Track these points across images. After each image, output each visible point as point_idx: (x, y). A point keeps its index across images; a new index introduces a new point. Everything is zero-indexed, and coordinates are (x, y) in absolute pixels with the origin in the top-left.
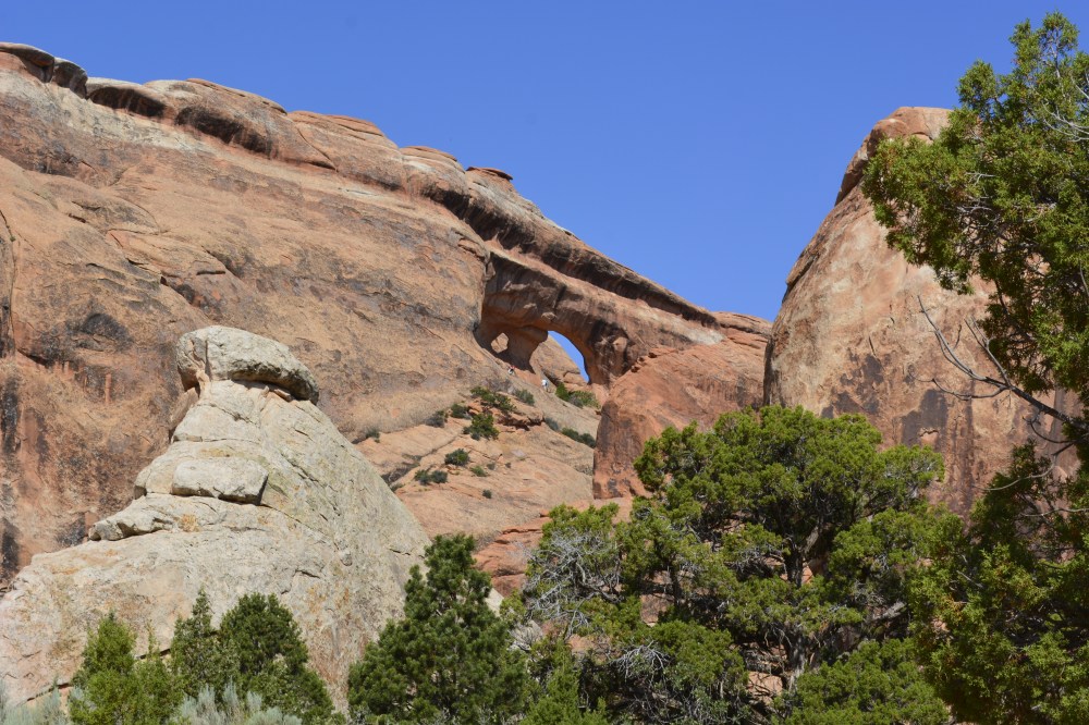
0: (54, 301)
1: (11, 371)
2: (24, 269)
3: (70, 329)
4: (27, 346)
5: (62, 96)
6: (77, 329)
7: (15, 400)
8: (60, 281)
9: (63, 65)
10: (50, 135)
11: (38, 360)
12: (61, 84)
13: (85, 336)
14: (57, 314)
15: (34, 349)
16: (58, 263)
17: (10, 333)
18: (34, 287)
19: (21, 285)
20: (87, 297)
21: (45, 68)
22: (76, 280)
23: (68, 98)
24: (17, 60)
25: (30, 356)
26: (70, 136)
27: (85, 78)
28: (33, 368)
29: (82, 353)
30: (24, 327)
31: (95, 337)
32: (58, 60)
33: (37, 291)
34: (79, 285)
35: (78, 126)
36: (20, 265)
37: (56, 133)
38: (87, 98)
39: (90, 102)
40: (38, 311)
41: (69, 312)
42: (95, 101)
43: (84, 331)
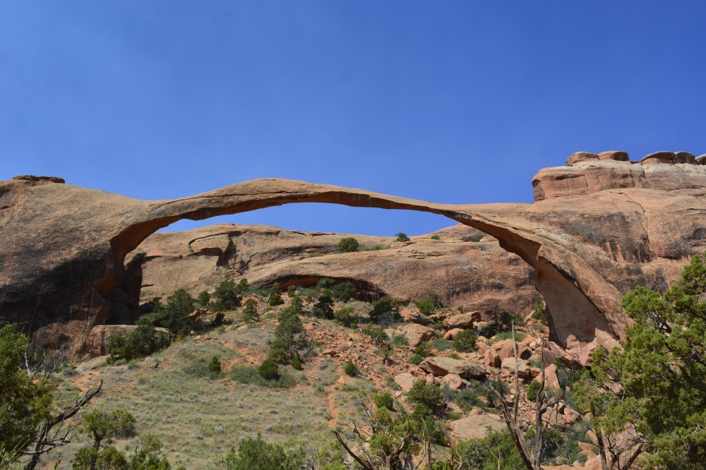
0: (671, 230)
1: (657, 267)
2: (651, 220)
3: (684, 239)
4: (662, 253)
5: (684, 167)
6: (689, 239)
7: (663, 279)
8: (672, 220)
9: (679, 154)
10: (681, 181)
11: (671, 258)
12: (682, 163)
13: (696, 241)
14: (675, 234)
15: (666, 253)
16: (669, 213)
17: (651, 249)
18: (658, 226)
19: (651, 227)
20: (691, 223)
21: (672, 159)
22: (682, 217)
23: (687, 166)
24: (655, 159)
25: (666, 257)
26: (692, 179)
27: (695, 157)
28: (669, 262)
29: (696, 249)
30: (657, 244)
31: (702, 239)
32: (676, 153)
33: (660, 228)
34: (684, 218)
35: (696, 175)
36: (649, 219)
37: (684, 179)
38: (699, 164)
39: (701, 166)
40: (663, 236)
41: (682, 231)
42: (703, 164)
43: (694, 239)
